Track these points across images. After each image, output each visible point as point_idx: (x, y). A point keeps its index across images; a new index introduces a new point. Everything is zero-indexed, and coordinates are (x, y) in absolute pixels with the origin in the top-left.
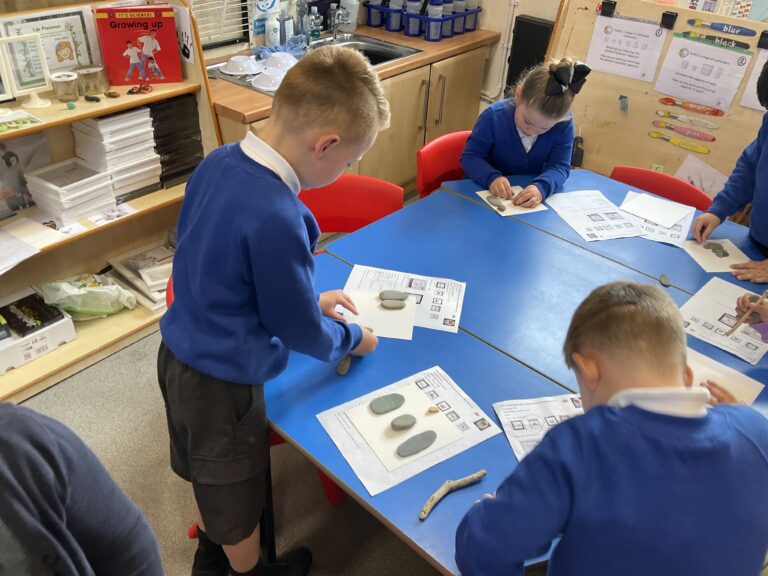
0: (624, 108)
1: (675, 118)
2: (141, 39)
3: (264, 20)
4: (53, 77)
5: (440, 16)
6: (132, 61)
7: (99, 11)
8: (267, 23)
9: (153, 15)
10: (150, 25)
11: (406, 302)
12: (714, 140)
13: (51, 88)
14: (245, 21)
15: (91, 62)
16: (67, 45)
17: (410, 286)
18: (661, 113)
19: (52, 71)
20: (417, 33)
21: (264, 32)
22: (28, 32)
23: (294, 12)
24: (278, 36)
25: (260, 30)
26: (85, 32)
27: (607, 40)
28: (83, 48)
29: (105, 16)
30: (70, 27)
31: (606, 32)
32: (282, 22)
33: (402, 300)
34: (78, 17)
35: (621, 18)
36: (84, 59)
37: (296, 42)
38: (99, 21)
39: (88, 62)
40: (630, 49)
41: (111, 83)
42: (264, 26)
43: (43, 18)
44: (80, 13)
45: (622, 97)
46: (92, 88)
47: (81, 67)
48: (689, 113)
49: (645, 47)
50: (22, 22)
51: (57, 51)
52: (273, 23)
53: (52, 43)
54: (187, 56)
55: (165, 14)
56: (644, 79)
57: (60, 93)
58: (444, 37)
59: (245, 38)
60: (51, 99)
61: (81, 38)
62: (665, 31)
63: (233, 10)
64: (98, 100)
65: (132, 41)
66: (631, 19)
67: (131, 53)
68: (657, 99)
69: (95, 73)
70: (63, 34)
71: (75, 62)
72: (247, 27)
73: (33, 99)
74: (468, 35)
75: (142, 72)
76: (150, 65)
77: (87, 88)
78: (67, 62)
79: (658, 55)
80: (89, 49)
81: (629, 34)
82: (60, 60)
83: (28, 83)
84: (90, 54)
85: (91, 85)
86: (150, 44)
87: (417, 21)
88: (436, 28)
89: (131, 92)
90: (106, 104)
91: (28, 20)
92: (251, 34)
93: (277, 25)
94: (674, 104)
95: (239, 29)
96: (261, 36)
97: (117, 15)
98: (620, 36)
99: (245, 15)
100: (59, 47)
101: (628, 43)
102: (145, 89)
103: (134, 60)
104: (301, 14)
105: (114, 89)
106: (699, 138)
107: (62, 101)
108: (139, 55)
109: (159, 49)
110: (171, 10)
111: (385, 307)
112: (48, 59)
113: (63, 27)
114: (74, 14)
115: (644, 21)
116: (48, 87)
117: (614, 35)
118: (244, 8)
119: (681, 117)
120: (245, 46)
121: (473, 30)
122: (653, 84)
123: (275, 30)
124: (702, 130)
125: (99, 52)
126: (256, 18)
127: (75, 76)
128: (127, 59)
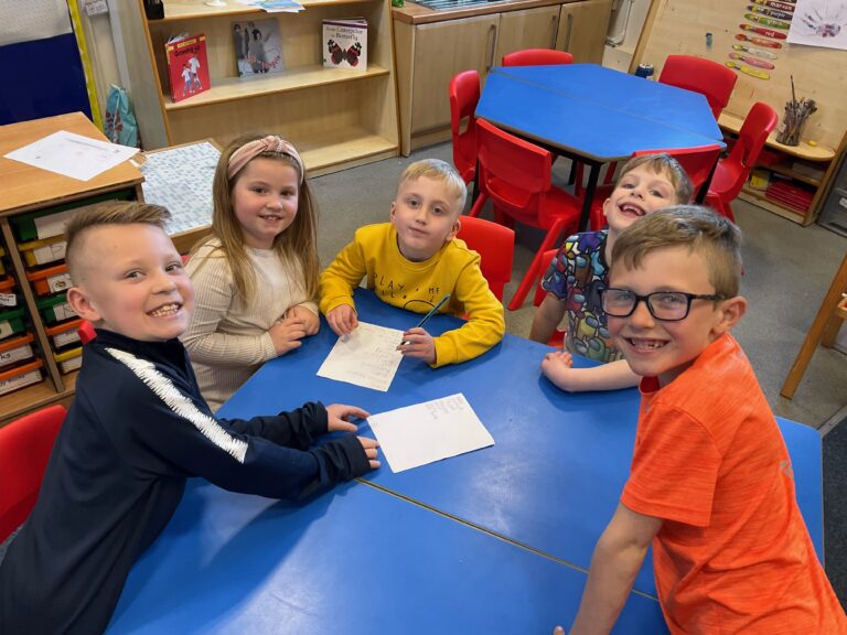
0: (709, 44)
1: (746, 51)
12: (773, 68)
18: (737, 47)
45: (708, 35)
48: (757, 46)
68: (733, 36)
94: (746, 40)
106: (762, 67)
119: (750, 50)
124: (766, 60)
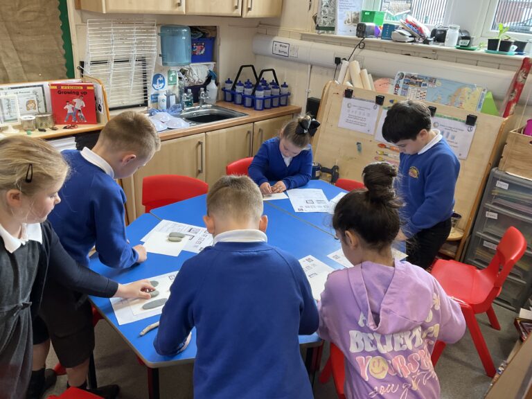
0: (359, 150)
1: (386, 155)
2: (75, 100)
3: (158, 95)
4: (23, 118)
5: (262, 97)
6: (69, 112)
7: (52, 85)
8: (159, 97)
9: (82, 88)
10: (80, 93)
11: (183, 239)
13: (20, 124)
14: (146, 95)
15: (46, 111)
16: (33, 101)
17: (189, 231)
18: (379, 153)
19: (22, 115)
20: (250, 105)
21: (157, 101)
22: (11, 94)
23: (177, 91)
24: (165, 103)
25: (155, 100)
26: (44, 96)
27: (349, 111)
28: (42, 104)
29: (55, 87)
30: (35, 93)
31: (349, 107)
32: (168, 97)
33: (182, 237)
34: (41, 88)
35: (356, 99)
36: (42, 110)
37: (175, 107)
38: (52, 91)
39: (44, 111)
40: (361, 116)
41: (56, 123)
42: (157, 98)
43: (20, 88)
44: (42, 86)
45: (358, 143)
46: (44, 125)
47: (40, 114)
48: (394, 152)
49: (369, 115)
50: (9, 89)
51: (27, 105)
52: (162, 97)
53: (24, 100)
54: (100, 110)
55: (88, 88)
56: (369, 133)
57: (25, 126)
58: (266, 108)
59: (145, 104)
60: (20, 130)
61: (41, 98)
62: (378, 106)
63: (139, 89)
64: (45, 131)
65: (69, 101)
66: (361, 99)
67: (69, 107)
68: (376, 145)
69: (47, 117)
70: (32, 96)
71: (37, 111)
72: (147, 98)
73: (9, 129)
74: (281, 108)
75: (74, 118)
76: (79, 114)
77: (41, 124)
78: (32, 111)
79: (376, 119)
80: (45, 104)
81: (360, 108)
82: (28, 109)
83: (8, 121)
84: (46, 107)
85: (44, 123)
86: (79, 103)
87: (250, 99)
88: (260, 103)
89: (65, 128)
90: (50, 133)
91: (12, 88)
92: (149, 102)
93: (165, 98)
94: (386, 147)
95: (142, 99)
96: (155, 103)
97: (62, 87)
98: (355, 109)
99: (146, 91)
100: (28, 103)
101: (360, 113)
102: (74, 127)
103: (70, 111)
104: (181, 93)
105: (57, 126)
107: (26, 131)
108: (73, 108)
109: (84, 106)
110: (92, 86)
111: (170, 240)
112: (20, 108)
113: (31, 92)
114: (38, 86)
115: (367, 101)
116: (19, 123)
117: (352, 109)
118: (145, 88)
119: (389, 155)
120: (146, 108)
121: (286, 105)
122: (374, 136)
123: (163, 100)
125: (51, 107)
126: (152, 94)
127: (34, 118)
128: (66, 110)
